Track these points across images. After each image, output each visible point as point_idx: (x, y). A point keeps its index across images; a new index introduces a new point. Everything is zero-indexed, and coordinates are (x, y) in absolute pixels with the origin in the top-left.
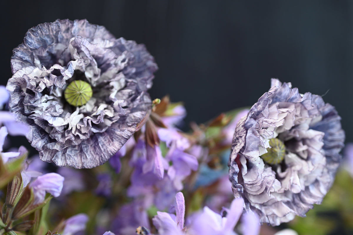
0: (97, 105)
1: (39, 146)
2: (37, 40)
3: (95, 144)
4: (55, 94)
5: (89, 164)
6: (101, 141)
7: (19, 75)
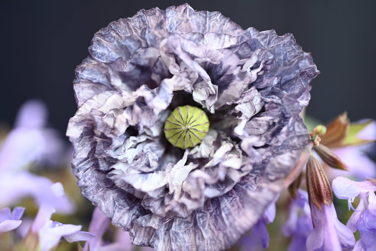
0: (218, 144)
1: (125, 223)
2: (114, 46)
3: (217, 212)
4: (148, 133)
5: (208, 247)
6: (226, 206)
7: (87, 109)
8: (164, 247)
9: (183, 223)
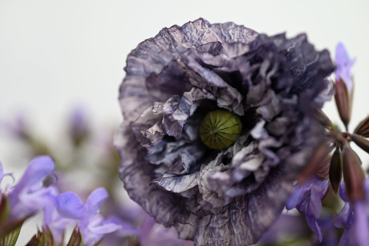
6: (253, 204)
8: (203, 241)
9: (220, 219)
